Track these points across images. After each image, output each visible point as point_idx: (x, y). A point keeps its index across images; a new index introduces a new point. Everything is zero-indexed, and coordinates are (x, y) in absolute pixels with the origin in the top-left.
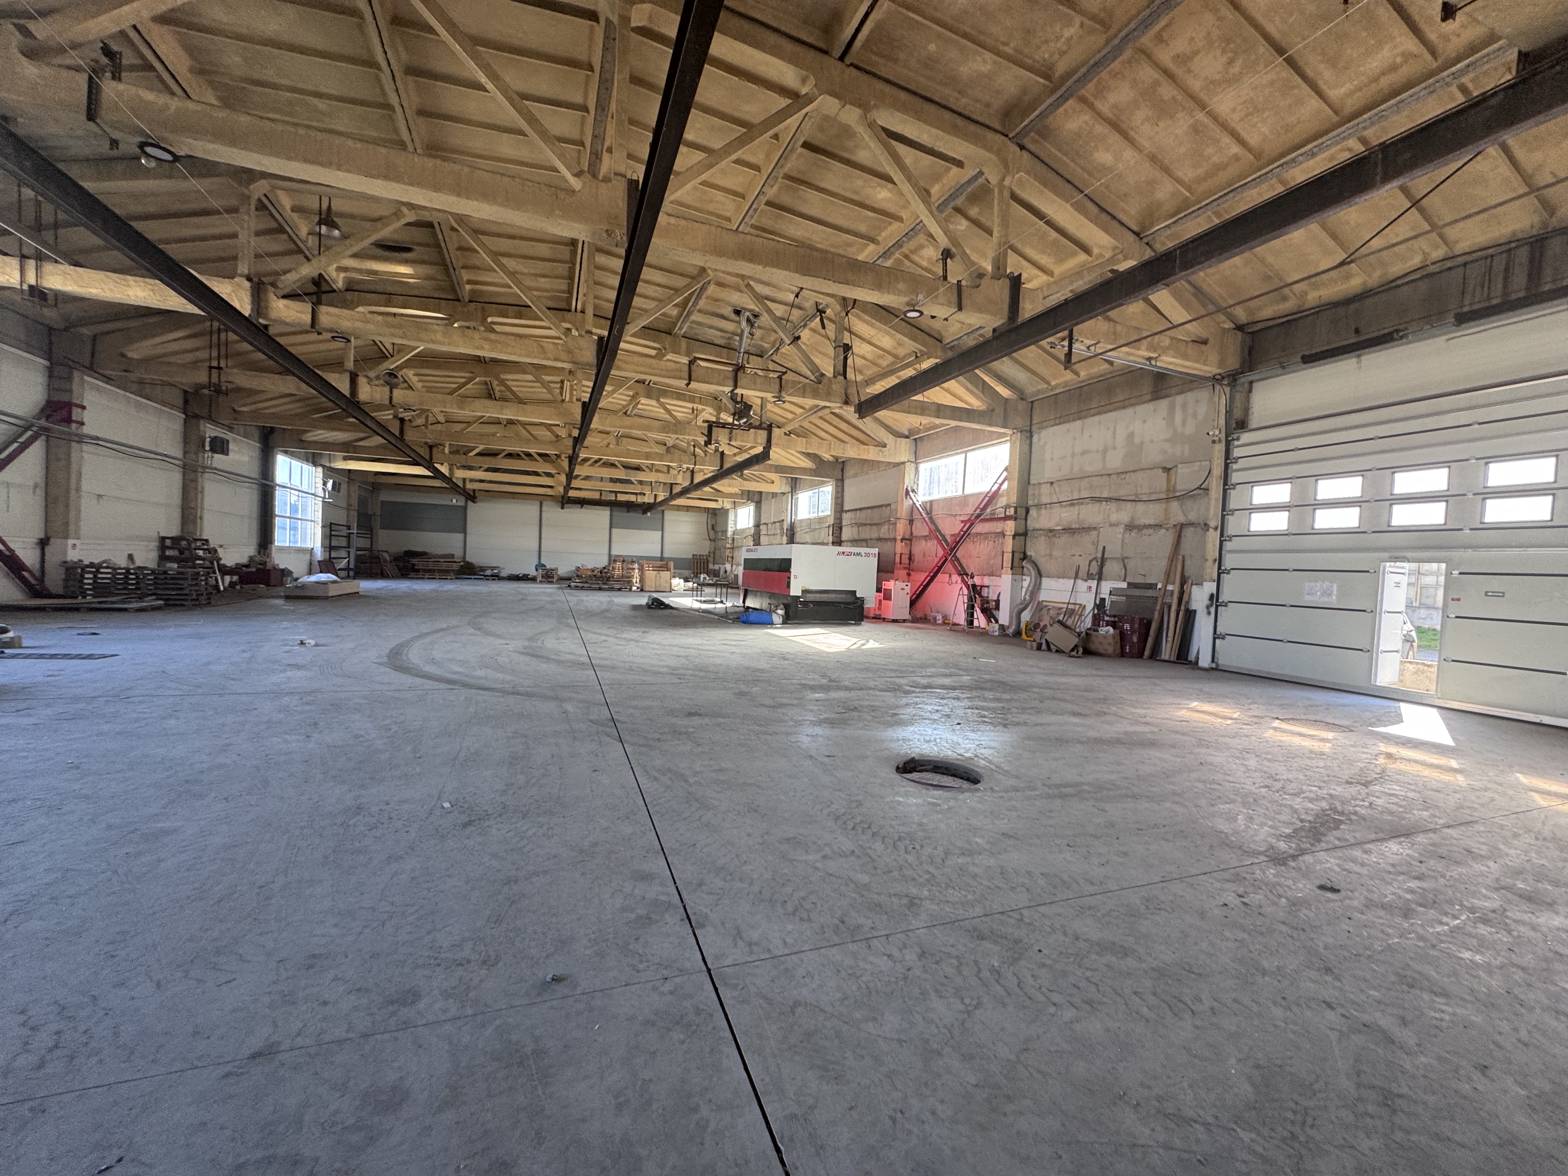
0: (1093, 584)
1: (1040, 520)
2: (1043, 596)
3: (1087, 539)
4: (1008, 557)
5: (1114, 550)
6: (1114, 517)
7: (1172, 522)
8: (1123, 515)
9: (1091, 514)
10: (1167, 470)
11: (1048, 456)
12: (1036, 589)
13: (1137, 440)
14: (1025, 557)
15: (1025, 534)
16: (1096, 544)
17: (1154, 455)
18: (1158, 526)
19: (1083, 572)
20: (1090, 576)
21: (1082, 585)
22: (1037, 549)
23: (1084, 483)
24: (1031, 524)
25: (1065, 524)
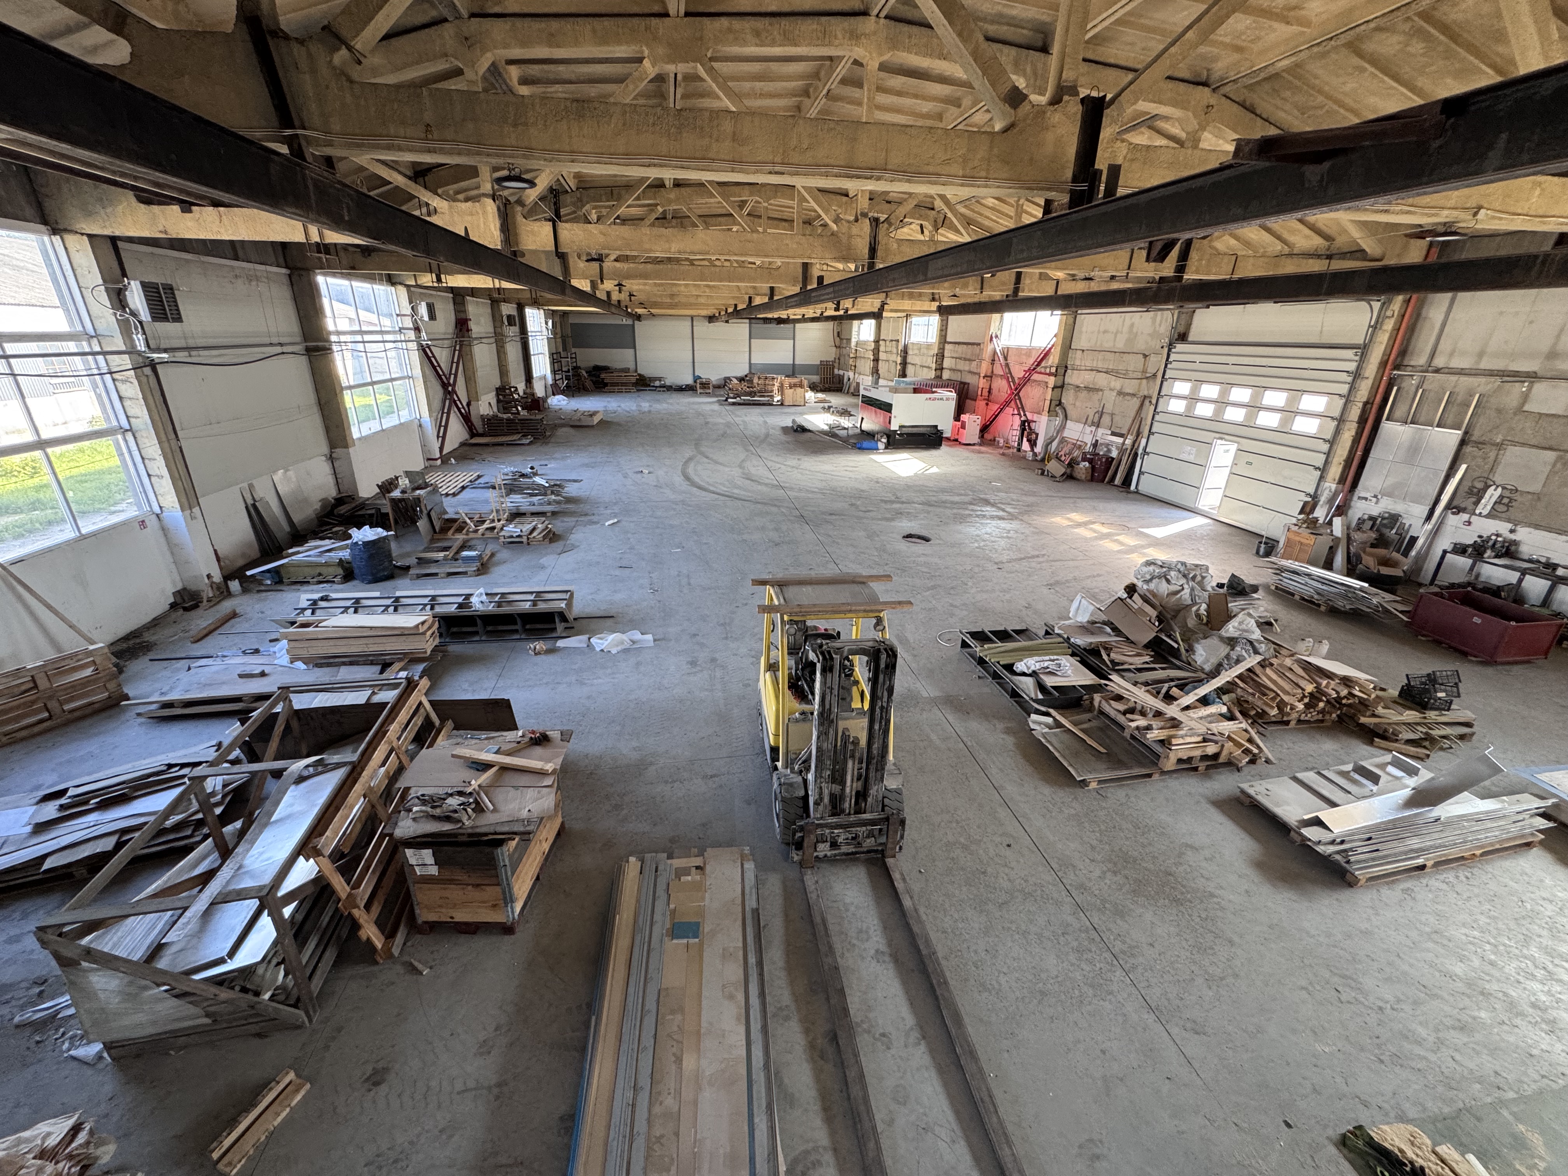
0: (1093, 428)
1: (1072, 378)
2: (1066, 434)
3: (1096, 397)
4: (1047, 403)
5: (1109, 408)
6: (1113, 384)
7: (1141, 394)
8: (1117, 384)
9: (1102, 380)
10: (1145, 356)
11: (1084, 329)
12: (1063, 427)
13: (1135, 330)
14: (1060, 404)
15: (1062, 387)
16: (1100, 401)
17: (1141, 345)
18: (1134, 395)
19: (1090, 421)
20: (1093, 424)
21: (1088, 429)
22: (1068, 398)
23: (1100, 356)
24: (1068, 380)
25: (1086, 384)
